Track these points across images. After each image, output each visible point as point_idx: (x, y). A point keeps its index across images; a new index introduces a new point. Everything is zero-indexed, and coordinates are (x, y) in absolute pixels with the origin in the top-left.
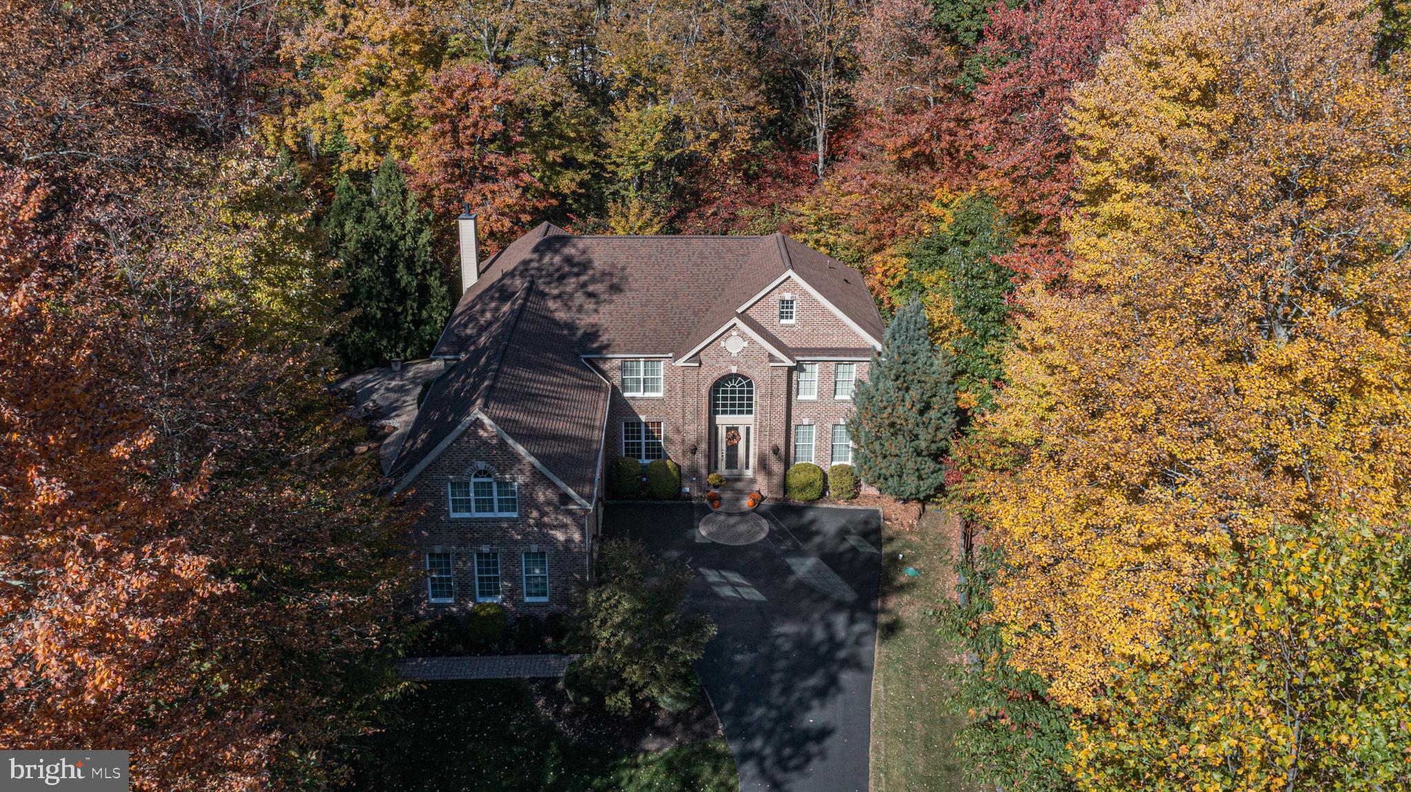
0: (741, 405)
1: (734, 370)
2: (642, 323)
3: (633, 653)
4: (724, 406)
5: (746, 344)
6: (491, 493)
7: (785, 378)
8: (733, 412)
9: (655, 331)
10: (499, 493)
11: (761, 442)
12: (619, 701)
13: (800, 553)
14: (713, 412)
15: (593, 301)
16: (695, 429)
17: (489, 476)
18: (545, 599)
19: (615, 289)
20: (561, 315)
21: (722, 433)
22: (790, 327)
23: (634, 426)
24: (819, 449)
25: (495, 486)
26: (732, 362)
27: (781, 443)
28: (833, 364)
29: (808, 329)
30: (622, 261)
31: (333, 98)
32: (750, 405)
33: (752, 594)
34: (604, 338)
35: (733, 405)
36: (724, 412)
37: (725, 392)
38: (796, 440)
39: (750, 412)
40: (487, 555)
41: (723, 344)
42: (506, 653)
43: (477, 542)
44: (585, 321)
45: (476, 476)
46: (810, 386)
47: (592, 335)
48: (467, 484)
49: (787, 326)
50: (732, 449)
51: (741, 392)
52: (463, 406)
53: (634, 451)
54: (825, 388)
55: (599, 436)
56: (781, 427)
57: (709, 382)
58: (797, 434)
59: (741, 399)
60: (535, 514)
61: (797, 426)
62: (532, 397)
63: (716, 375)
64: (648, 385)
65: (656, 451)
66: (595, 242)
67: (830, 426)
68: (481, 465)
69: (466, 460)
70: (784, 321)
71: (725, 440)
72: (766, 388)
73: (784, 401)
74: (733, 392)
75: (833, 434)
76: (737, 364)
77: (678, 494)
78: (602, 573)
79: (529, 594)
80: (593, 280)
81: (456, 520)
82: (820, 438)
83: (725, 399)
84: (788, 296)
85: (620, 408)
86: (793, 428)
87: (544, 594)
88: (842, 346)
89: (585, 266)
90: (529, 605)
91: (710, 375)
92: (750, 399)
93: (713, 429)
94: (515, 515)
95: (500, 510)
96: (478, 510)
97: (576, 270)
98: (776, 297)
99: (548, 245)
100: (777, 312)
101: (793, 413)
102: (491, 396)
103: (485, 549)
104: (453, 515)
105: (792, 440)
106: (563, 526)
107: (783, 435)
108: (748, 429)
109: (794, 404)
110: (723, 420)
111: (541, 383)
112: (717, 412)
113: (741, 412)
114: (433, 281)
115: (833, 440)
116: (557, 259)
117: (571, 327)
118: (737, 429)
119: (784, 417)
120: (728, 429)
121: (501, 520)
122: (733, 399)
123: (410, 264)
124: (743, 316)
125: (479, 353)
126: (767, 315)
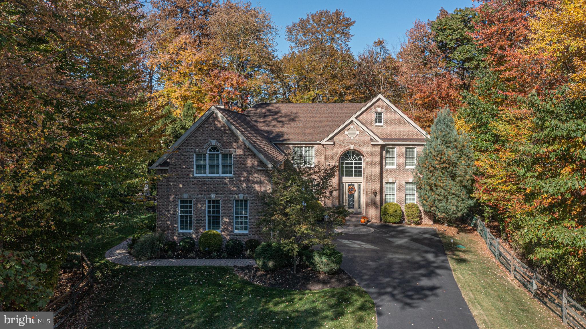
0: (356, 171)
1: (352, 147)
2: (304, 131)
4: (347, 171)
5: (358, 133)
6: (218, 161)
7: (379, 152)
8: (351, 175)
9: (310, 134)
10: (223, 161)
11: (367, 189)
14: (341, 174)
15: (281, 123)
17: (218, 151)
18: (247, 232)
20: (265, 128)
21: (346, 187)
24: (398, 197)
25: (220, 156)
26: (351, 143)
27: (378, 190)
28: (404, 148)
29: (390, 128)
30: (294, 111)
32: (360, 171)
34: (286, 137)
35: (351, 171)
36: (347, 175)
37: (347, 163)
38: (386, 192)
39: (360, 175)
40: (214, 201)
41: (346, 133)
42: (220, 258)
43: (208, 191)
44: (277, 130)
45: (210, 151)
46: (392, 161)
47: (280, 135)
48: (205, 155)
49: (379, 126)
50: (351, 196)
51: (356, 163)
54: (400, 161)
56: (377, 180)
57: (339, 154)
58: (386, 188)
59: (356, 167)
60: (245, 174)
61: (387, 183)
63: (342, 150)
64: (307, 161)
66: (281, 105)
67: (404, 183)
68: (214, 143)
69: (205, 139)
70: (377, 124)
71: (347, 192)
72: (369, 158)
73: (379, 165)
74: (351, 163)
75: (406, 188)
76: (354, 143)
79: (236, 229)
80: (281, 117)
81: (197, 178)
82: (398, 190)
83: (347, 167)
84: (379, 110)
86: (384, 184)
87: (246, 229)
88: (408, 137)
89: (277, 112)
90: (237, 235)
91: (339, 151)
92: (360, 167)
93: (341, 185)
94: (231, 175)
95: (223, 173)
96: (210, 172)
97: (272, 114)
98: (373, 110)
100: (374, 118)
101: (384, 175)
103: (213, 196)
104: (196, 175)
105: (384, 191)
106: (261, 183)
107: (379, 185)
108: (359, 185)
109: (384, 170)
110: (346, 180)
112: (343, 175)
113: (356, 175)
115: (406, 192)
116: (264, 110)
117: (270, 132)
118: (353, 185)
119: (379, 174)
120: (349, 185)
121: (223, 178)
122: (351, 167)
126: (368, 120)
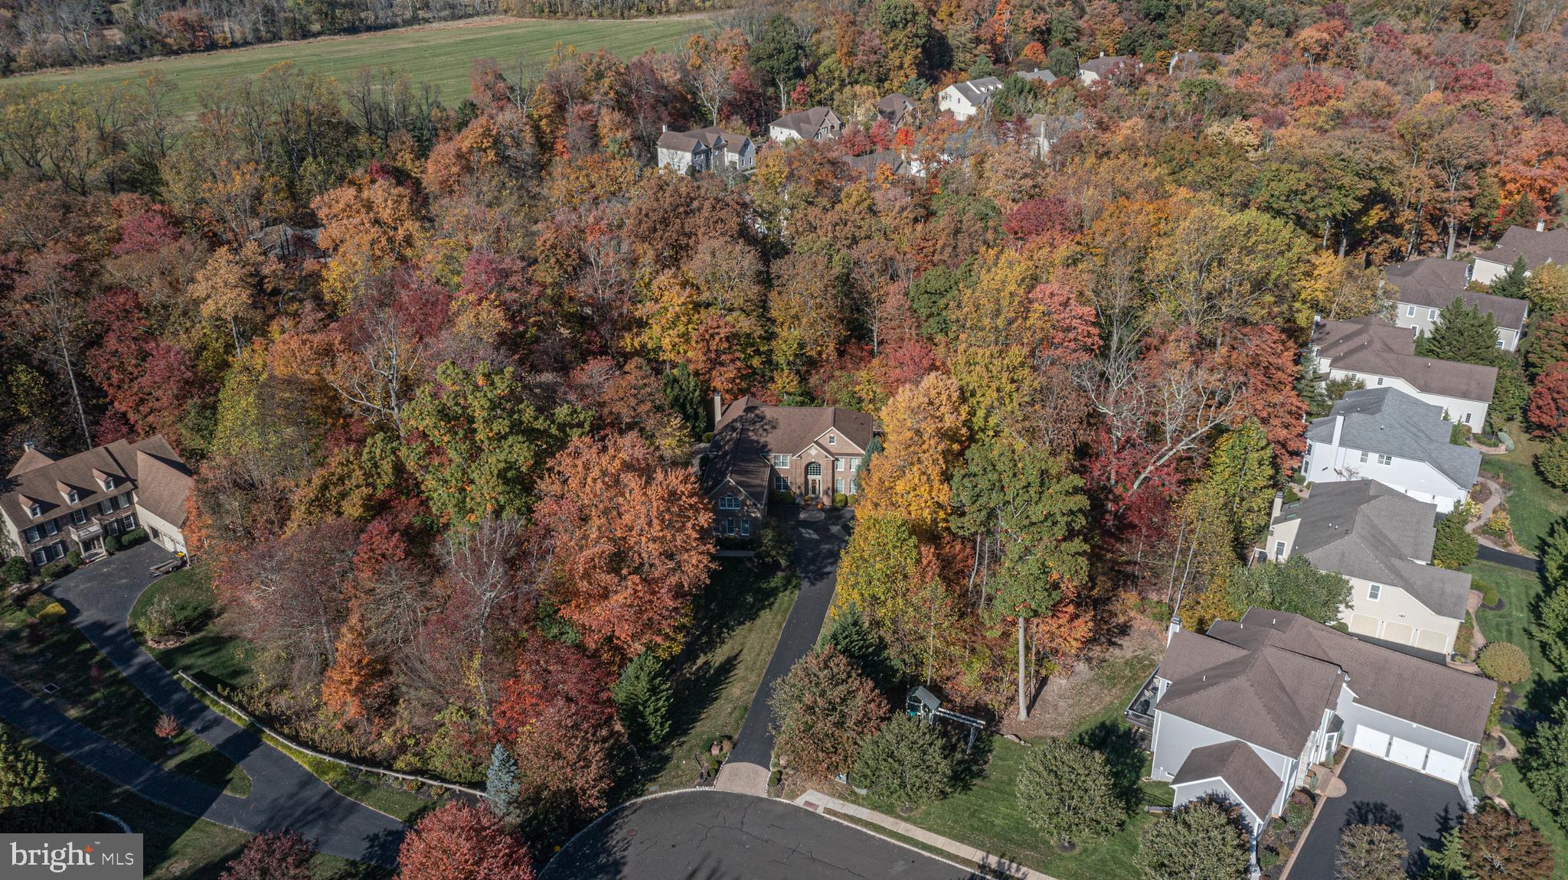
0: (816, 473)
1: (813, 461)
2: (782, 441)
3: (774, 547)
4: (810, 472)
5: (817, 452)
6: (732, 502)
7: (831, 463)
8: (813, 475)
9: (787, 445)
10: (735, 502)
11: (824, 485)
12: (768, 560)
13: (834, 524)
14: (806, 473)
15: (766, 432)
16: (800, 480)
17: (732, 497)
18: (749, 534)
19: (774, 427)
20: (754, 438)
21: (810, 481)
22: (833, 446)
23: (779, 478)
24: (844, 488)
25: (733, 500)
26: (812, 458)
27: (831, 485)
28: (849, 459)
29: (839, 447)
30: (776, 416)
31: (656, 329)
32: (819, 473)
33: (815, 536)
34: (769, 447)
35: (813, 472)
36: (810, 475)
37: (810, 468)
38: (837, 485)
39: (819, 475)
40: (731, 520)
41: (809, 452)
43: (728, 516)
44: (762, 440)
45: (728, 497)
46: (841, 466)
47: (765, 446)
48: (725, 499)
50: (814, 488)
51: (816, 468)
52: (725, 476)
53: (779, 487)
54: (846, 467)
55: (766, 484)
56: (831, 480)
57: (805, 464)
58: (837, 482)
59: (816, 470)
60: (746, 508)
61: (837, 480)
62: (747, 472)
63: (807, 462)
64: (784, 464)
65: (786, 487)
66: (767, 408)
67: (849, 481)
68: (729, 494)
69: (725, 492)
70: (830, 444)
71: (811, 484)
72: (825, 467)
73: (832, 471)
74: (813, 468)
75: (850, 483)
76: (814, 458)
77: (794, 503)
78: (766, 525)
79: (743, 533)
80: (766, 424)
81: (721, 510)
82: (845, 484)
83: (810, 470)
84: (832, 436)
85: (774, 472)
86: (835, 480)
87: (749, 532)
88: (852, 453)
89: (763, 418)
91: (805, 462)
92: (819, 470)
93: (806, 480)
94: (739, 509)
95: (735, 507)
96: (728, 507)
97: (759, 420)
98: (827, 436)
99: (749, 409)
100: (828, 441)
101: (835, 475)
102: (732, 472)
103: (730, 518)
104: (721, 508)
105: (835, 484)
106: (755, 512)
107: (832, 483)
108: (819, 480)
109: (835, 472)
110: (810, 477)
111: (751, 466)
112: (808, 474)
113: (816, 475)
114: (700, 410)
115: (850, 485)
116: (752, 414)
117: (758, 442)
118: (815, 480)
119: (832, 476)
120: (812, 480)
122: (813, 470)
123: (691, 403)
124: (817, 443)
125: (726, 453)
126: (824, 441)
